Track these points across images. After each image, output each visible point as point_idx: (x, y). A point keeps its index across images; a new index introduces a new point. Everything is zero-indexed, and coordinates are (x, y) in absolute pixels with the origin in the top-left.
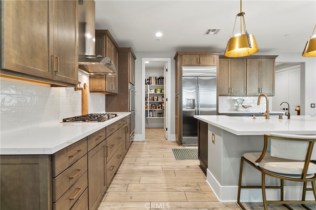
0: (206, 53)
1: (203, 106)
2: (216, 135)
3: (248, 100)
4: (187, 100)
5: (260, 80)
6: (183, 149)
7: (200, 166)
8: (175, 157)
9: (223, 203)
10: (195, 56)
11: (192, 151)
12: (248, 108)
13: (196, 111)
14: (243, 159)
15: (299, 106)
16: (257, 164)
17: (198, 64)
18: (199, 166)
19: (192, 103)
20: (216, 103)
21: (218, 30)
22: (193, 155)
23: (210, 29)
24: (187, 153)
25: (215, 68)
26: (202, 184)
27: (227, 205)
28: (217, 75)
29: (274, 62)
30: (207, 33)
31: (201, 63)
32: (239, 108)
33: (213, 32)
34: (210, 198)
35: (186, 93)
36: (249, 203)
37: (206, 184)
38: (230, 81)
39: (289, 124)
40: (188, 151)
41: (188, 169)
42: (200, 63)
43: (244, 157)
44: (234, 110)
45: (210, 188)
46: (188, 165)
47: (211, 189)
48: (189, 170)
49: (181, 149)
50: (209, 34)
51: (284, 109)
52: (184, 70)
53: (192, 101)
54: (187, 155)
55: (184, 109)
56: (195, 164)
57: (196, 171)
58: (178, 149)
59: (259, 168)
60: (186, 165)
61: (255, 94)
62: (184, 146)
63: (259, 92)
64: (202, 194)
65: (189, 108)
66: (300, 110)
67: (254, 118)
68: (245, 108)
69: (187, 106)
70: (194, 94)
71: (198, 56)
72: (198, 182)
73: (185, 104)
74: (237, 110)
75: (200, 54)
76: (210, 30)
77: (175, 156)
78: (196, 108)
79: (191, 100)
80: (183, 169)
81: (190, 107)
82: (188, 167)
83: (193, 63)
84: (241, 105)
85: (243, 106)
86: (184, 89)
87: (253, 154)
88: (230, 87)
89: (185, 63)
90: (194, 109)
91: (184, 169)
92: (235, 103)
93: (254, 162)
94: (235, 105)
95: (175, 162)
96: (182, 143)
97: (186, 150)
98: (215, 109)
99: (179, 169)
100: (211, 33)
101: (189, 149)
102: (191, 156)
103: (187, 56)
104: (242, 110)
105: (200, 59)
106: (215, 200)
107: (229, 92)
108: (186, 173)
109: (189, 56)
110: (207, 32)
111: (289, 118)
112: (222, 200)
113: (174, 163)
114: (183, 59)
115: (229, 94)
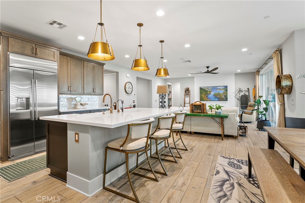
0: (44, 44)
1: (41, 105)
2: (80, 134)
3: (85, 99)
4: (17, 98)
5: (94, 81)
6: (14, 165)
7: (52, 174)
8: (6, 179)
9: (93, 196)
10: (29, 44)
11: (29, 162)
12: (85, 106)
13: (31, 111)
14: (107, 148)
15: (115, 103)
16: (121, 148)
17: (34, 54)
18: (49, 175)
19: (25, 102)
20: (57, 101)
21: (65, 26)
22: (33, 166)
23: (56, 20)
24: (24, 167)
25: (56, 63)
26: (63, 191)
27: (97, 196)
28: (58, 72)
29: (103, 68)
30: (51, 24)
31: (39, 55)
32: (78, 106)
33: (59, 26)
34: (79, 199)
35: (15, 90)
36: (110, 183)
37: (68, 189)
38: (69, 79)
39: (123, 115)
40: (24, 165)
41: (36, 185)
42: (36, 54)
43: (108, 147)
44: (73, 108)
45: (74, 190)
46: (33, 180)
47: (76, 191)
48: (38, 184)
49: (11, 166)
50: (53, 25)
51: (105, 105)
52: (12, 59)
53: (24, 100)
54: (24, 170)
55: (12, 111)
56: (43, 176)
57: (49, 183)
58: (6, 167)
59: (123, 151)
60: (30, 181)
61: (90, 93)
62: (11, 160)
63: (93, 92)
64: (69, 201)
65: (20, 108)
66: (116, 105)
67: (103, 113)
68: (82, 106)
69: (17, 106)
70: (29, 90)
71: (34, 45)
72: (57, 192)
73: (15, 103)
74: (76, 108)
75: (36, 43)
76: (56, 22)
77: (4, 178)
78: (31, 108)
79: (22, 98)
80: (28, 189)
81: (21, 106)
82: (35, 182)
83: (26, 52)
84: (79, 104)
85: (81, 104)
86: (12, 84)
87: (115, 142)
88: (69, 85)
89: (13, 49)
90: (29, 109)
91: (30, 188)
92: (73, 101)
93: (118, 148)
94: (73, 103)
95: (9, 185)
96: (9, 158)
97: (19, 165)
98: (56, 108)
99: (22, 192)
100: (55, 25)
101: (25, 162)
102: (32, 168)
103: (17, 41)
104: (80, 108)
105: (36, 49)
106: (85, 198)
107: (68, 90)
108: (36, 191)
109: (20, 41)
110: (51, 22)
111: (123, 111)
112: (91, 194)
113: (8, 187)
114: (9, 43)
115: (69, 92)
